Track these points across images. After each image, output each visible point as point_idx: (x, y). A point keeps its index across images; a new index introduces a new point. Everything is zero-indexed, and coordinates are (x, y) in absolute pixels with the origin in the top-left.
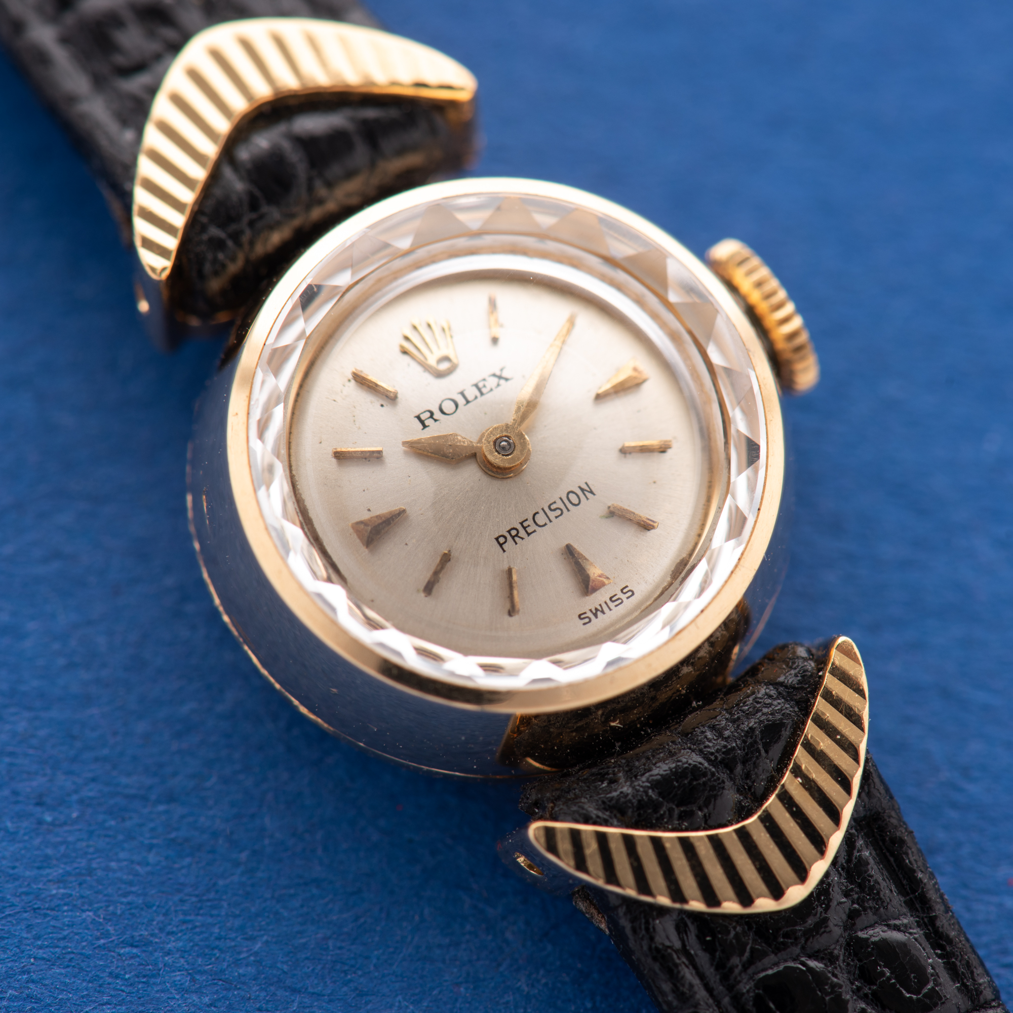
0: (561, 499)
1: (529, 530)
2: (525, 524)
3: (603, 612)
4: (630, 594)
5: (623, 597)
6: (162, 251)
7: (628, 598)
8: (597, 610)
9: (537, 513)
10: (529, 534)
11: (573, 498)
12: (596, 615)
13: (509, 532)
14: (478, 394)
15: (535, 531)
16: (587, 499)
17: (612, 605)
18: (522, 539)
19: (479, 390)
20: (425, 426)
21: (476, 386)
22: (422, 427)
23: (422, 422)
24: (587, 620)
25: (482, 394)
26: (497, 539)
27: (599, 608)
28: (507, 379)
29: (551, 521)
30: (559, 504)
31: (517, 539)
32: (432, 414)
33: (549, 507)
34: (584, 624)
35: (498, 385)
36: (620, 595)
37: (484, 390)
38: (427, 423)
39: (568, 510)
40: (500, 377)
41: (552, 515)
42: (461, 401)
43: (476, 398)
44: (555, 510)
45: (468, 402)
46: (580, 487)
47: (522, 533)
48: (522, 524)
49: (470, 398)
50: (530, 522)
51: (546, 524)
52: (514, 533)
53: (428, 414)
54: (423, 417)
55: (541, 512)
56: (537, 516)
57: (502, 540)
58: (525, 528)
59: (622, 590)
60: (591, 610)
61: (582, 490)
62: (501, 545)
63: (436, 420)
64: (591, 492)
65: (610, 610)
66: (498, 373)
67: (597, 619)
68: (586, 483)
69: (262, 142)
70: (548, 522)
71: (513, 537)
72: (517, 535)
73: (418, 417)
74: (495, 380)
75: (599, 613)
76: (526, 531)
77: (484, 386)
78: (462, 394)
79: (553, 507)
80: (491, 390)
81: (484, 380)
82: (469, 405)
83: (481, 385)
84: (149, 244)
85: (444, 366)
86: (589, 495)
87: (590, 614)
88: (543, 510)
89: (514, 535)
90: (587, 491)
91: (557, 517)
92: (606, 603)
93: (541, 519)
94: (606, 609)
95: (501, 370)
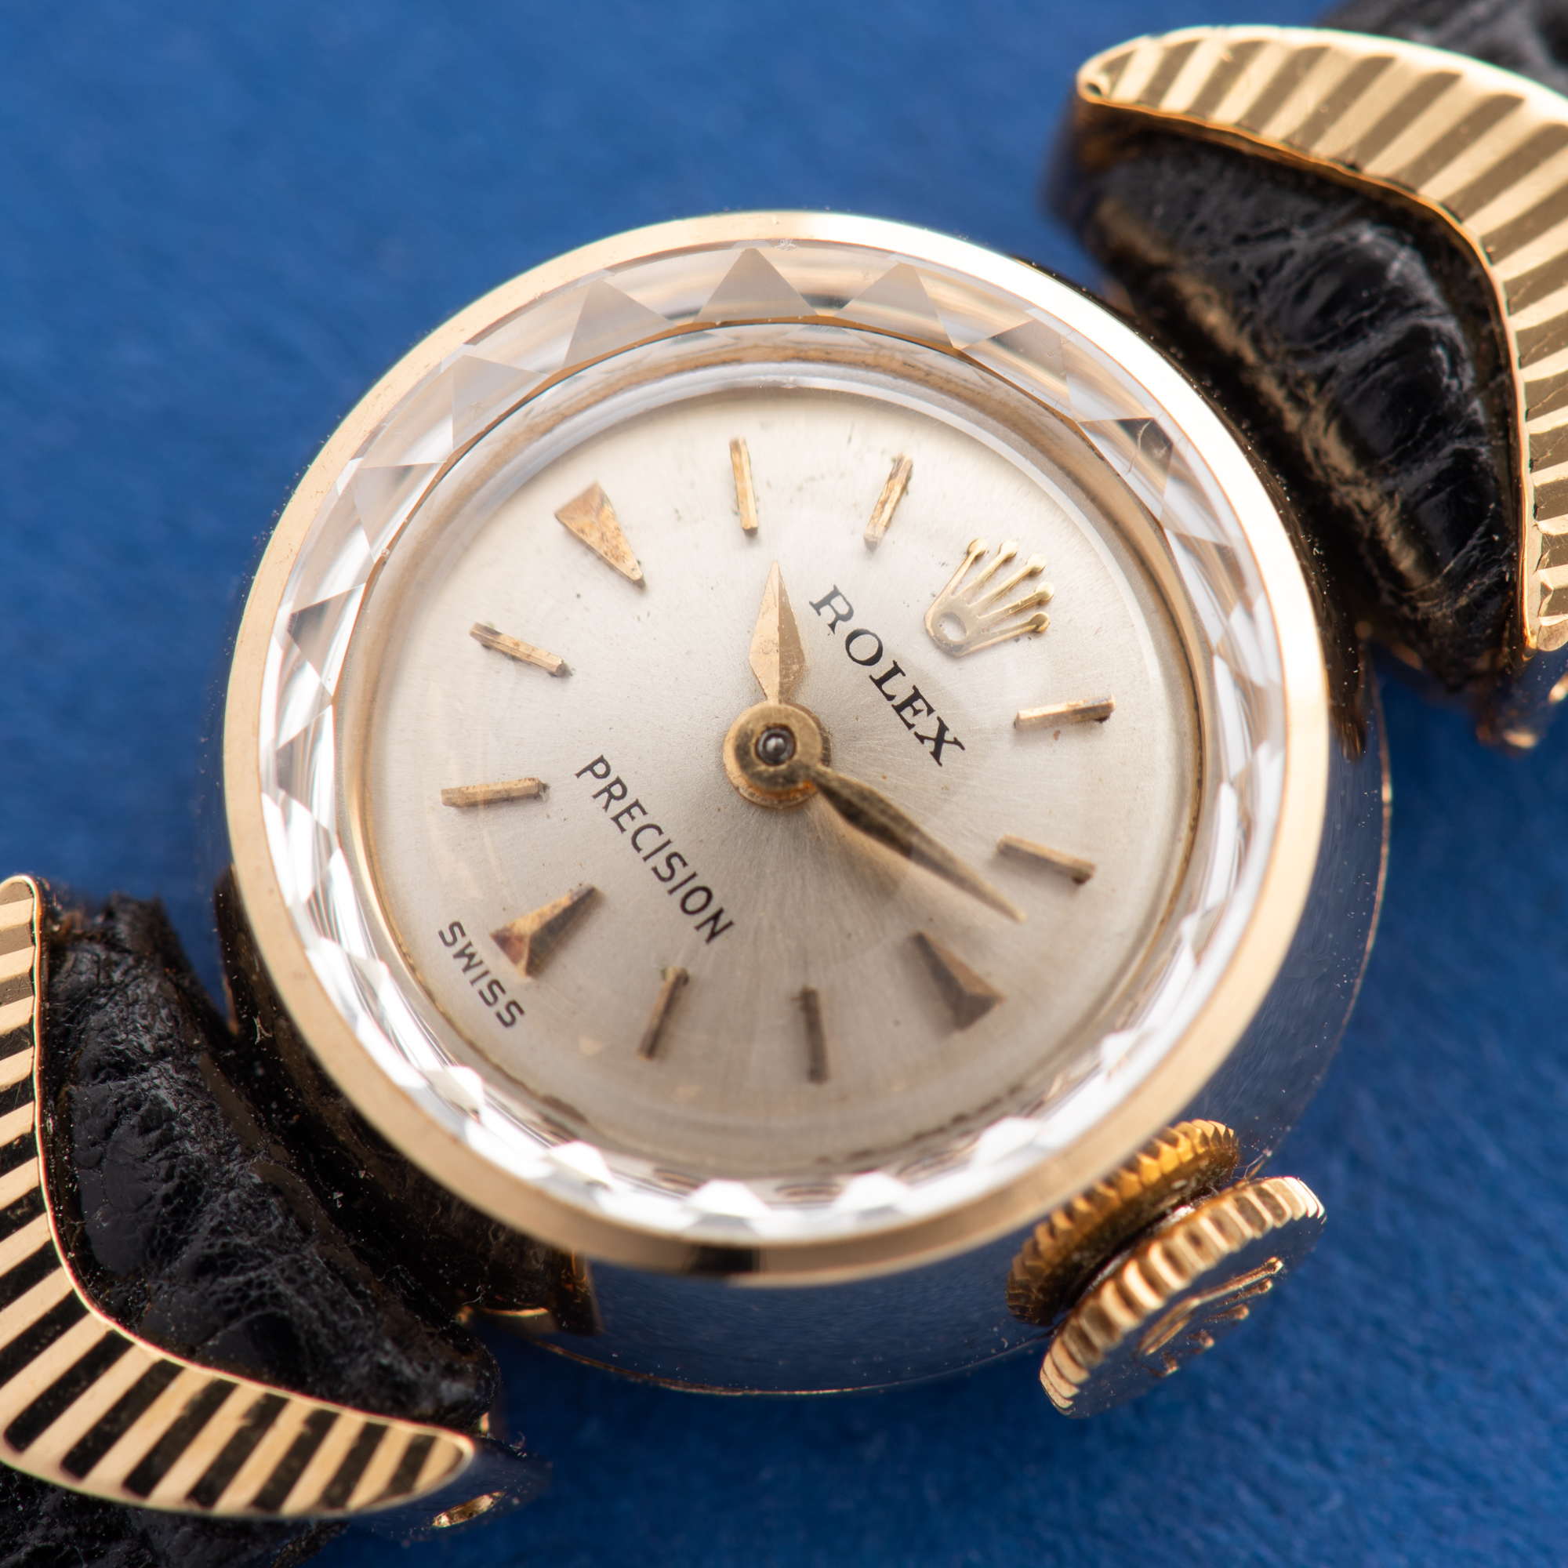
0: (694, 875)
1: (625, 820)
2: (635, 811)
3: (467, 968)
4: (507, 1018)
5: (500, 1006)
7: (499, 1016)
8: (471, 956)
9: (660, 832)
10: (616, 819)
11: (699, 899)
12: (460, 954)
13: (618, 781)
14: (897, 701)
15: (623, 830)
16: (698, 928)
17: (483, 985)
18: (606, 807)
19: (908, 703)
20: (817, 607)
21: (916, 695)
22: (815, 602)
23: (826, 601)
24: (449, 938)
25: (899, 709)
27: (476, 960)
28: (936, 754)
29: (646, 859)
30: (681, 874)
31: (606, 795)
32: (846, 618)
33: (675, 855)
34: (441, 934)
35: (922, 739)
36: (503, 1000)
37: (907, 713)
38: (826, 610)
39: (671, 892)
40: (939, 741)
41: (659, 860)
42: (879, 670)
43: (890, 698)
44: (670, 866)
45: (879, 683)
46: (720, 912)
47: (617, 807)
48: (636, 804)
49: (887, 687)
50: (641, 820)
51: (638, 849)
52: (617, 790)
53: (843, 611)
54: (837, 602)
55: (662, 840)
56: (654, 831)
57: (600, 769)
58: (628, 810)
59: (514, 1003)
60: (470, 944)
61: (716, 917)
62: (590, 768)
63: (832, 626)
64: (713, 934)
65: (473, 982)
66: (948, 736)
67: (452, 957)
68: (730, 924)
70: (645, 853)
71: (607, 790)
72: (611, 797)
73: (835, 593)
74: (933, 734)
75: (464, 961)
76: (621, 814)
77: (916, 712)
78: (896, 670)
79: (675, 861)
80: (910, 726)
81: (930, 711)
82: (874, 686)
83: (919, 704)
86: (707, 930)
87: (461, 943)
88: (668, 842)
89: (613, 791)
90: (716, 926)
91: (655, 870)
92: (486, 973)
93: (649, 841)
94: (474, 973)
95: (956, 742)
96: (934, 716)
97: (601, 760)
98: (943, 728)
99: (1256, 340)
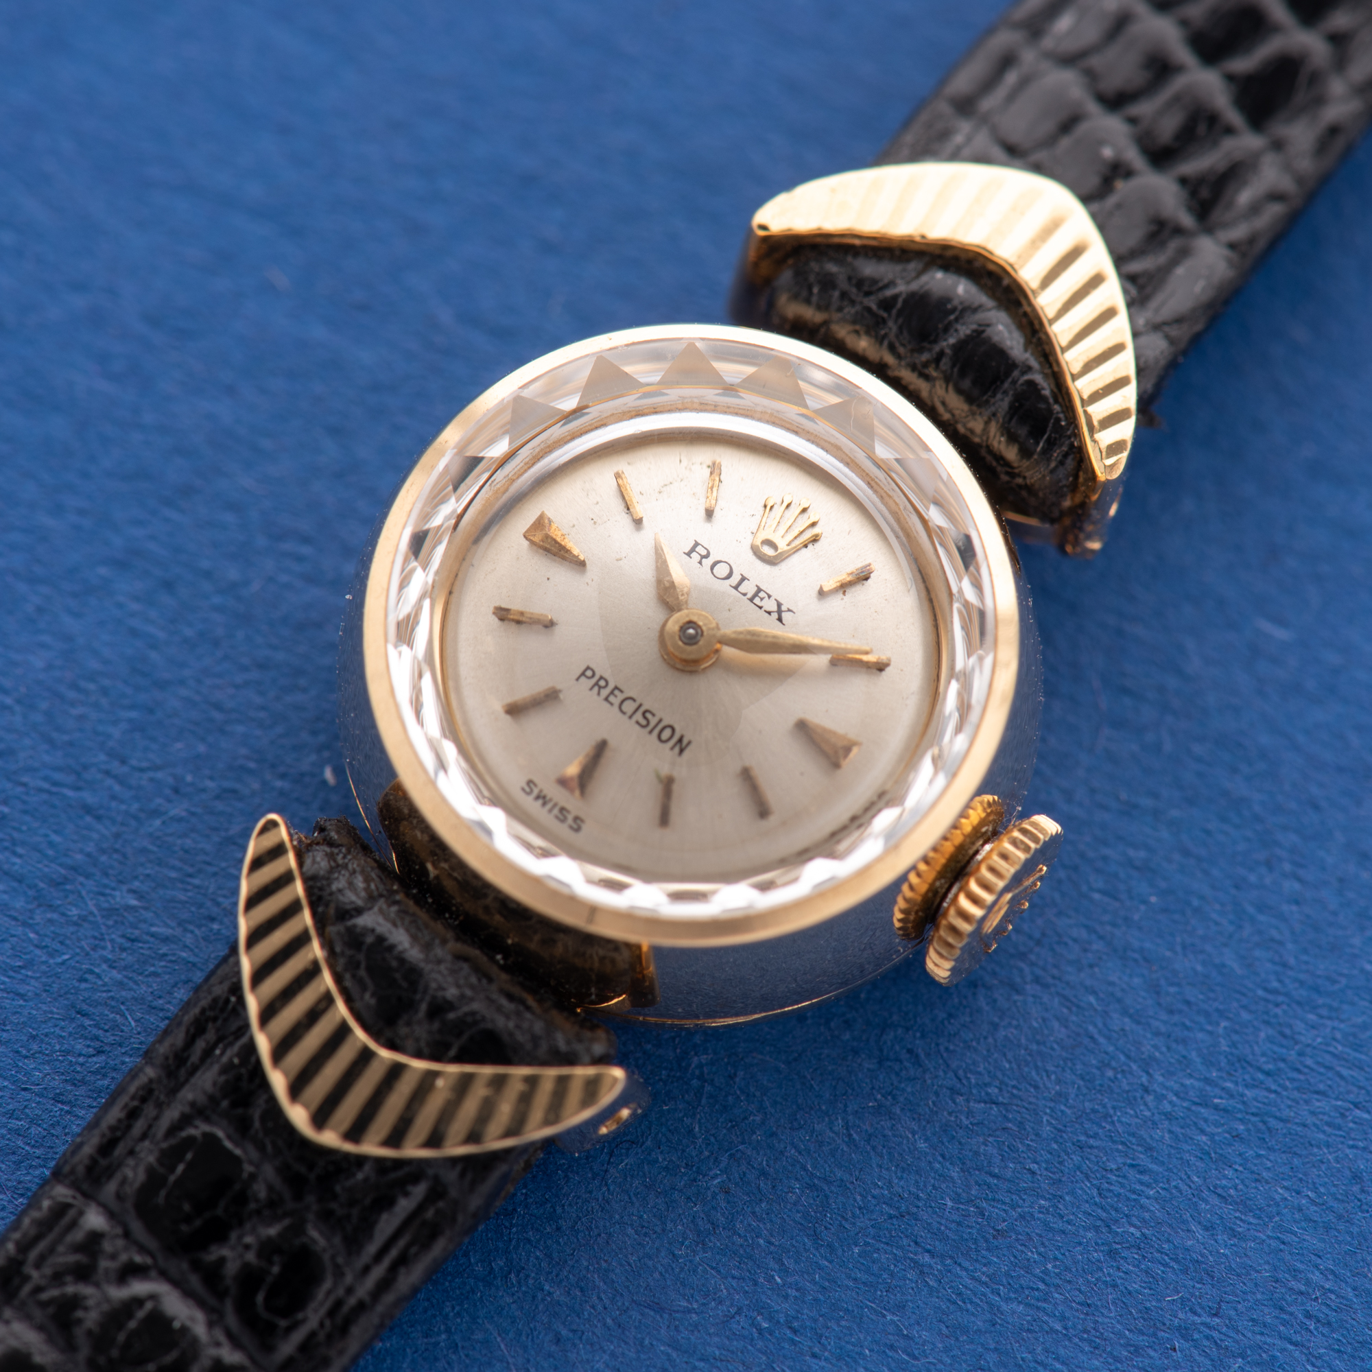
0: (660, 721)
1: (612, 699)
2: (616, 692)
3: (544, 804)
4: (575, 826)
5: (570, 821)
7: (571, 827)
8: (545, 797)
9: (634, 700)
10: (606, 699)
11: (667, 733)
12: (538, 798)
13: (601, 678)
14: (749, 596)
15: (612, 704)
16: (672, 749)
17: (556, 811)
18: (599, 694)
19: (756, 595)
20: (689, 554)
21: (759, 590)
22: (686, 551)
23: (693, 550)
24: (529, 790)
25: (751, 600)
27: (548, 798)
28: (780, 619)
29: (630, 717)
30: (653, 721)
31: (596, 689)
32: (707, 556)
33: (646, 711)
34: (523, 789)
35: (769, 613)
36: (570, 817)
37: (757, 600)
38: (694, 555)
39: (651, 732)
40: (779, 612)
41: (638, 716)
42: (735, 579)
43: (745, 595)
44: (645, 718)
45: (736, 588)
46: (682, 737)
47: (605, 692)
48: (616, 688)
49: (741, 589)
50: (620, 697)
51: (624, 713)
52: (602, 683)
53: (704, 552)
54: (699, 549)
55: (635, 705)
56: (630, 701)
57: (589, 673)
58: (612, 693)
59: (577, 818)
60: (541, 791)
61: (680, 740)
62: (583, 674)
63: (700, 563)
64: (681, 751)
65: (550, 812)
66: (783, 608)
67: (533, 800)
68: (689, 742)
70: (629, 713)
71: (596, 684)
72: (600, 687)
73: (697, 544)
74: (775, 608)
75: (541, 800)
76: (608, 696)
77: (762, 599)
78: (743, 579)
79: (648, 715)
80: (761, 608)
81: (769, 596)
82: (734, 591)
83: (762, 594)
86: (677, 749)
87: (536, 791)
88: (640, 706)
89: (599, 684)
90: (681, 745)
91: (638, 723)
92: (555, 805)
93: (629, 707)
94: (549, 806)
95: (789, 610)
96: (772, 599)
97: (588, 668)
98: (779, 605)
99: (892, 348)
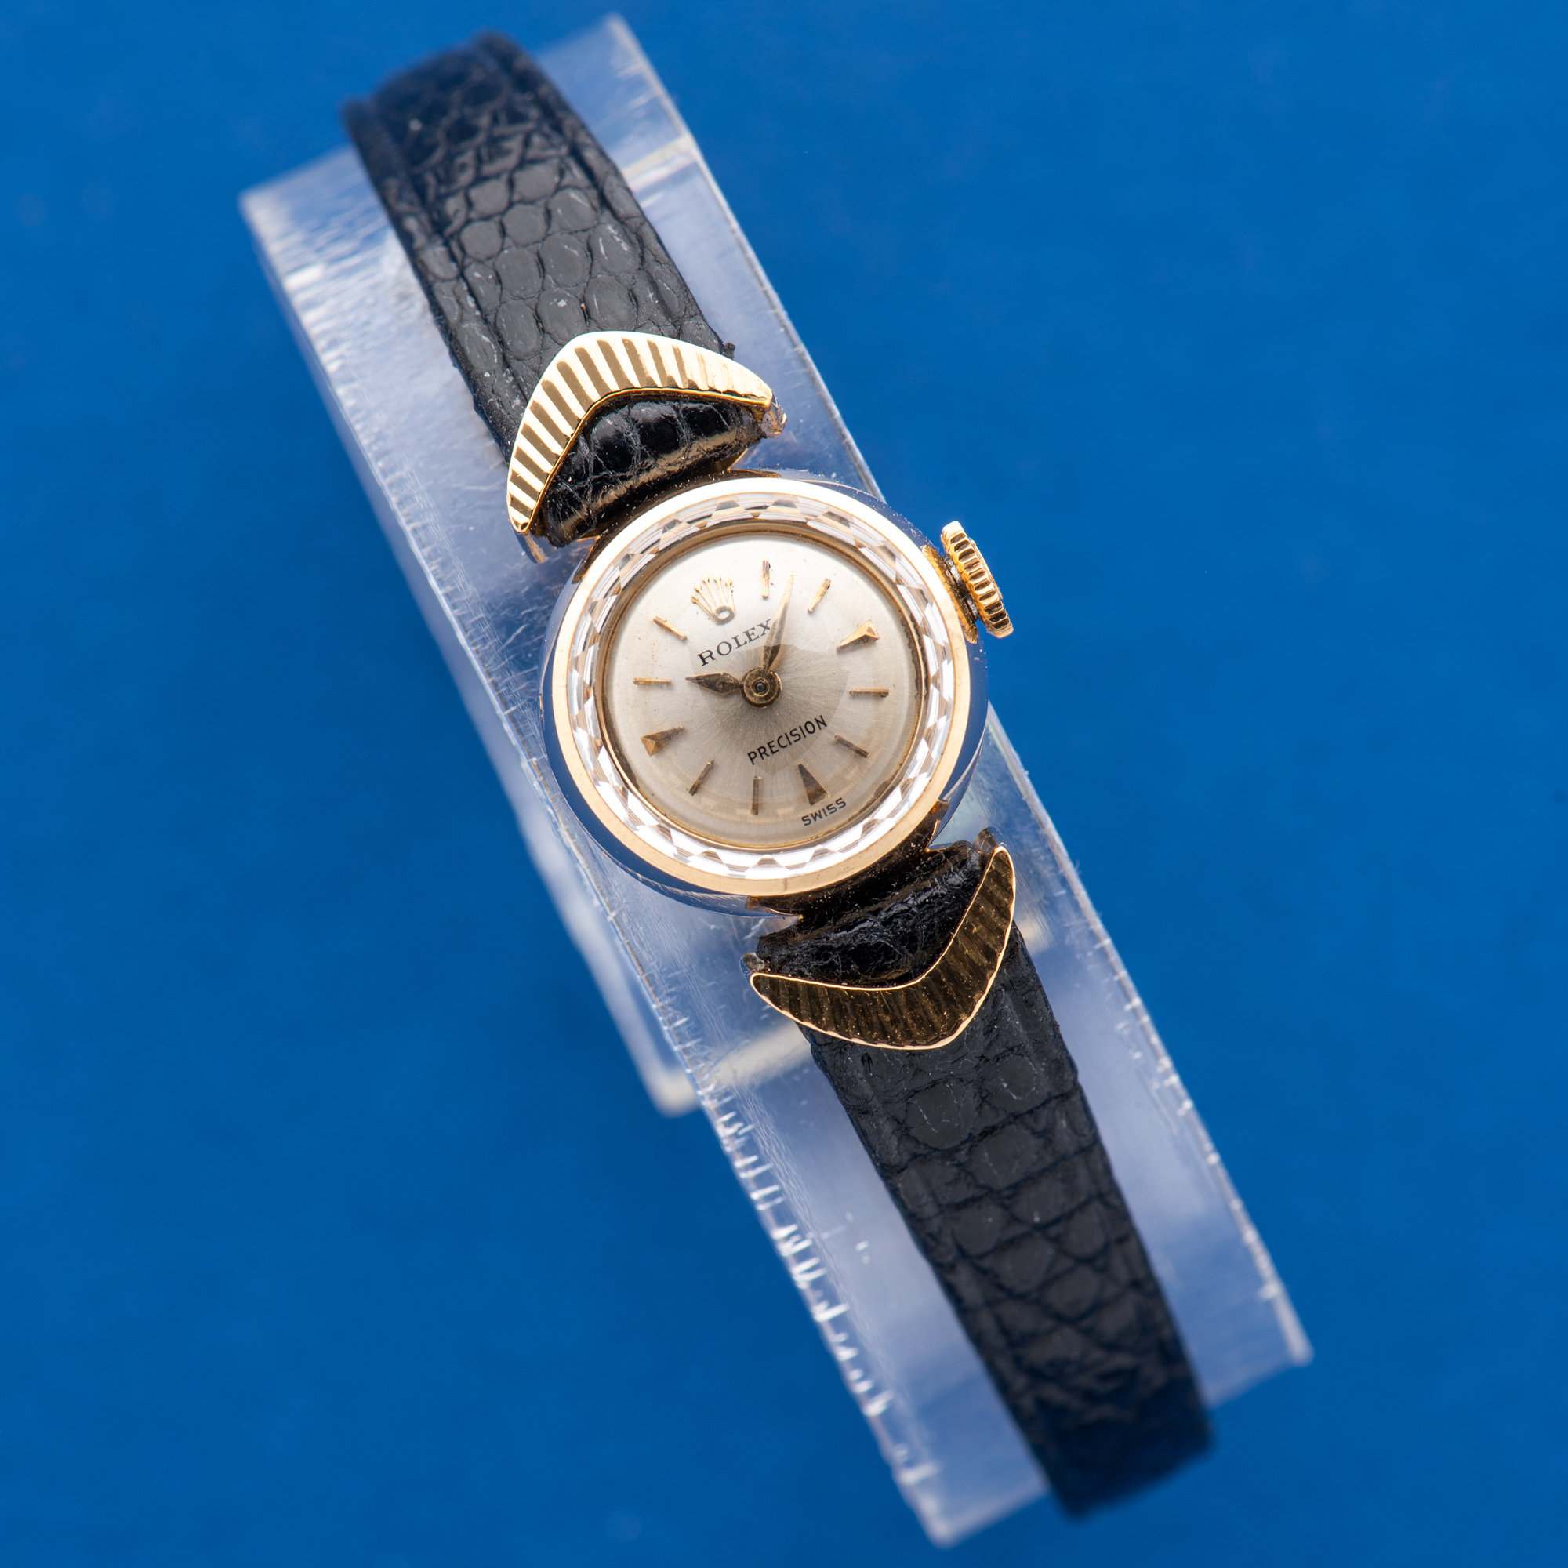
0: (800, 727)
1: (774, 749)
2: (771, 745)
3: (821, 817)
4: (842, 804)
5: (837, 806)
6: (523, 509)
7: (840, 808)
8: (816, 814)
9: (781, 737)
10: (773, 753)
11: (810, 727)
12: (815, 819)
13: (759, 749)
15: (778, 751)
16: (820, 729)
17: (827, 812)
18: (768, 755)
20: (705, 663)
21: (747, 633)
23: (703, 659)
24: (808, 822)
25: (751, 640)
26: (749, 754)
27: (818, 813)
29: (790, 744)
30: (799, 731)
31: (764, 755)
32: (711, 653)
33: (791, 733)
34: (806, 825)
36: (835, 805)
38: (707, 660)
39: (805, 736)
41: (792, 739)
42: (734, 644)
44: (795, 735)
46: (816, 719)
47: (768, 751)
48: (769, 744)
49: (741, 644)
50: (775, 743)
51: (786, 746)
52: (762, 750)
53: (708, 654)
54: (704, 655)
55: (784, 737)
56: (781, 739)
57: (752, 755)
58: (771, 748)
59: (837, 802)
60: (812, 815)
61: (818, 721)
62: (752, 759)
63: (713, 659)
64: (824, 724)
65: (826, 815)
66: (765, 624)
67: (815, 822)
68: (821, 717)
69: (610, 423)
70: (788, 744)
71: (761, 754)
72: (764, 753)
73: (701, 656)
75: (818, 818)
76: (772, 750)
77: (753, 634)
78: (735, 639)
79: (794, 733)
80: (758, 637)
81: (754, 629)
82: (740, 648)
83: (750, 632)
84: (515, 503)
85: (724, 615)
86: (822, 726)
87: (810, 818)
88: (786, 734)
89: (762, 752)
90: (821, 722)
91: (796, 741)
92: (824, 810)
93: (784, 742)
94: (823, 815)
95: (768, 621)
96: (756, 628)
98: (761, 625)
99: (623, 480)
